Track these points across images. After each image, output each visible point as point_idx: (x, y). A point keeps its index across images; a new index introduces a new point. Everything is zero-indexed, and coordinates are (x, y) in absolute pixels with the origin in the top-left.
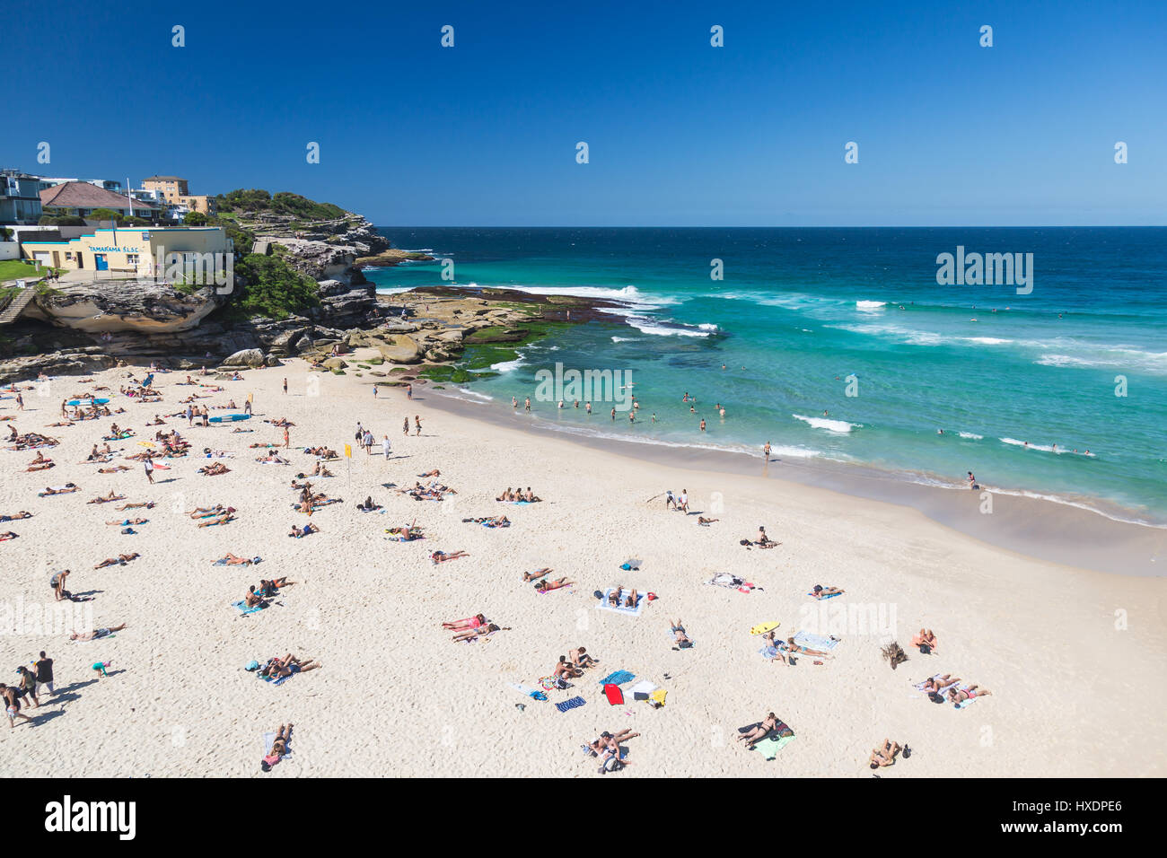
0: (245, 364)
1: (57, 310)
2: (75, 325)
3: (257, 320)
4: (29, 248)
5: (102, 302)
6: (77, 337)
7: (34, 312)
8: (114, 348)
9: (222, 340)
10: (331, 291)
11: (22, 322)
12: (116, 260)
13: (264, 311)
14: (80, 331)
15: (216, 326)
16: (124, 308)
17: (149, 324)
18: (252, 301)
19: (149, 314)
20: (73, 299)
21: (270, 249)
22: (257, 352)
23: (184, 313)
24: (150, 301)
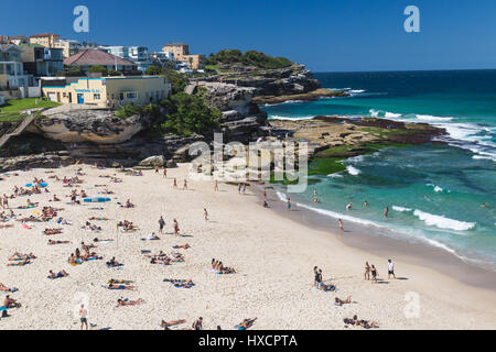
0: (151, 166)
1: (44, 128)
2: (56, 137)
3: (168, 137)
4: (46, 90)
5: (69, 124)
6: (56, 145)
7: (33, 129)
8: (76, 152)
9: (142, 149)
10: (229, 118)
11: (26, 135)
12: (88, 98)
13: (174, 131)
14: (59, 141)
15: (141, 140)
16: (81, 127)
17: (95, 137)
18: (167, 124)
19: (95, 131)
20: (53, 121)
21: (195, 90)
22: (161, 158)
23: (117, 131)
24: (97, 123)
